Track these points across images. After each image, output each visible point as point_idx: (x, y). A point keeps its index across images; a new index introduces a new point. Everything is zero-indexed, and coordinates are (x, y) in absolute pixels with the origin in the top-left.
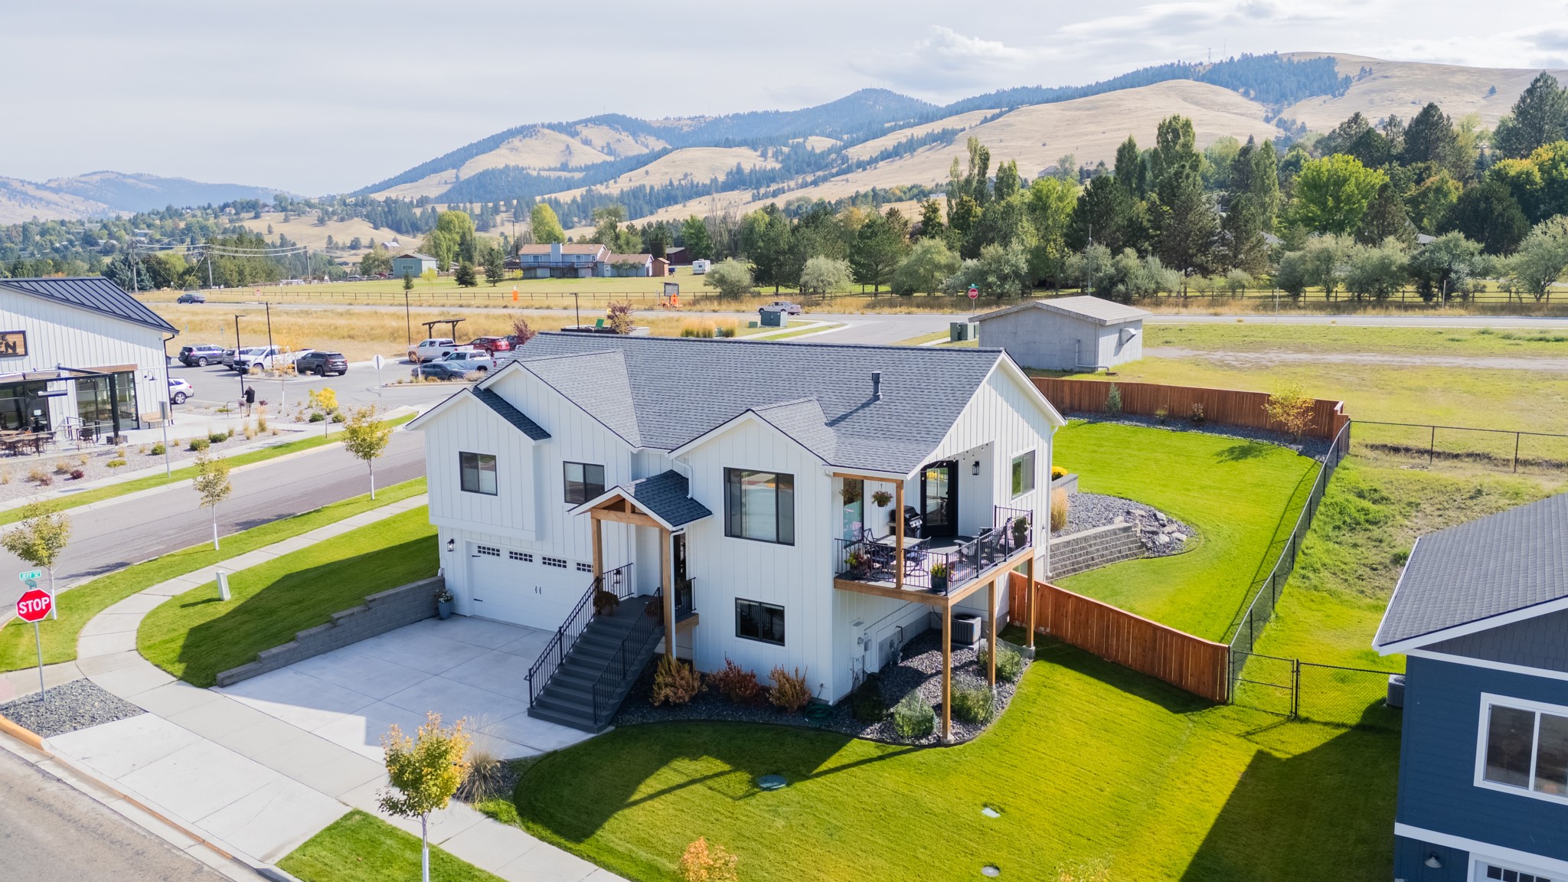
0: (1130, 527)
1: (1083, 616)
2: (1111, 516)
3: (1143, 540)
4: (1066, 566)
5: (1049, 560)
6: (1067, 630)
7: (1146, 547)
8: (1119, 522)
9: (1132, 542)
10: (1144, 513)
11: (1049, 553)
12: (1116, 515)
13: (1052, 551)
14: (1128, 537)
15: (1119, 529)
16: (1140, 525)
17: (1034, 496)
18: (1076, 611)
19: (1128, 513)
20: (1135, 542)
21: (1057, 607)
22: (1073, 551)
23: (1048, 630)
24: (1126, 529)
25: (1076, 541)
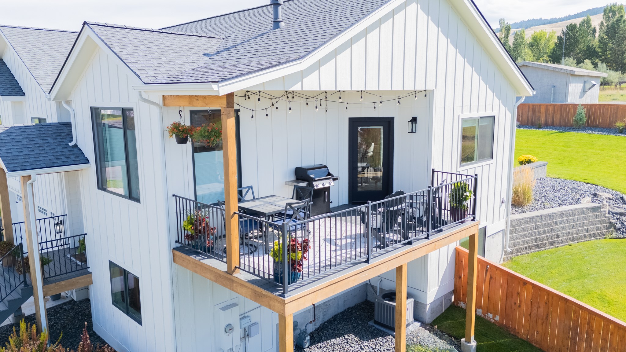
0: (599, 208)
1: (541, 310)
2: (578, 196)
3: (611, 221)
4: (528, 242)
5: (509, 235)
6: (520, 322)
7: (615, 227)
8: (587, 202)
9: (600, 222)
10: (611, 197)
11: (509, 228)
12: (583, 196)
13: (512, 226)
14: (597, 216)
15: (588, 209)
16: (608, 207)
17: (493, 167)
18: (534, 301)
19: (595, 195)
20: (604, 222)
21: (509, 294)
22: (536, 227)
23: (497, 318)
24: (594, 209)
25: (541, 217)
